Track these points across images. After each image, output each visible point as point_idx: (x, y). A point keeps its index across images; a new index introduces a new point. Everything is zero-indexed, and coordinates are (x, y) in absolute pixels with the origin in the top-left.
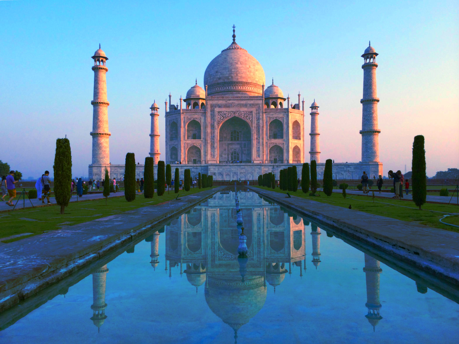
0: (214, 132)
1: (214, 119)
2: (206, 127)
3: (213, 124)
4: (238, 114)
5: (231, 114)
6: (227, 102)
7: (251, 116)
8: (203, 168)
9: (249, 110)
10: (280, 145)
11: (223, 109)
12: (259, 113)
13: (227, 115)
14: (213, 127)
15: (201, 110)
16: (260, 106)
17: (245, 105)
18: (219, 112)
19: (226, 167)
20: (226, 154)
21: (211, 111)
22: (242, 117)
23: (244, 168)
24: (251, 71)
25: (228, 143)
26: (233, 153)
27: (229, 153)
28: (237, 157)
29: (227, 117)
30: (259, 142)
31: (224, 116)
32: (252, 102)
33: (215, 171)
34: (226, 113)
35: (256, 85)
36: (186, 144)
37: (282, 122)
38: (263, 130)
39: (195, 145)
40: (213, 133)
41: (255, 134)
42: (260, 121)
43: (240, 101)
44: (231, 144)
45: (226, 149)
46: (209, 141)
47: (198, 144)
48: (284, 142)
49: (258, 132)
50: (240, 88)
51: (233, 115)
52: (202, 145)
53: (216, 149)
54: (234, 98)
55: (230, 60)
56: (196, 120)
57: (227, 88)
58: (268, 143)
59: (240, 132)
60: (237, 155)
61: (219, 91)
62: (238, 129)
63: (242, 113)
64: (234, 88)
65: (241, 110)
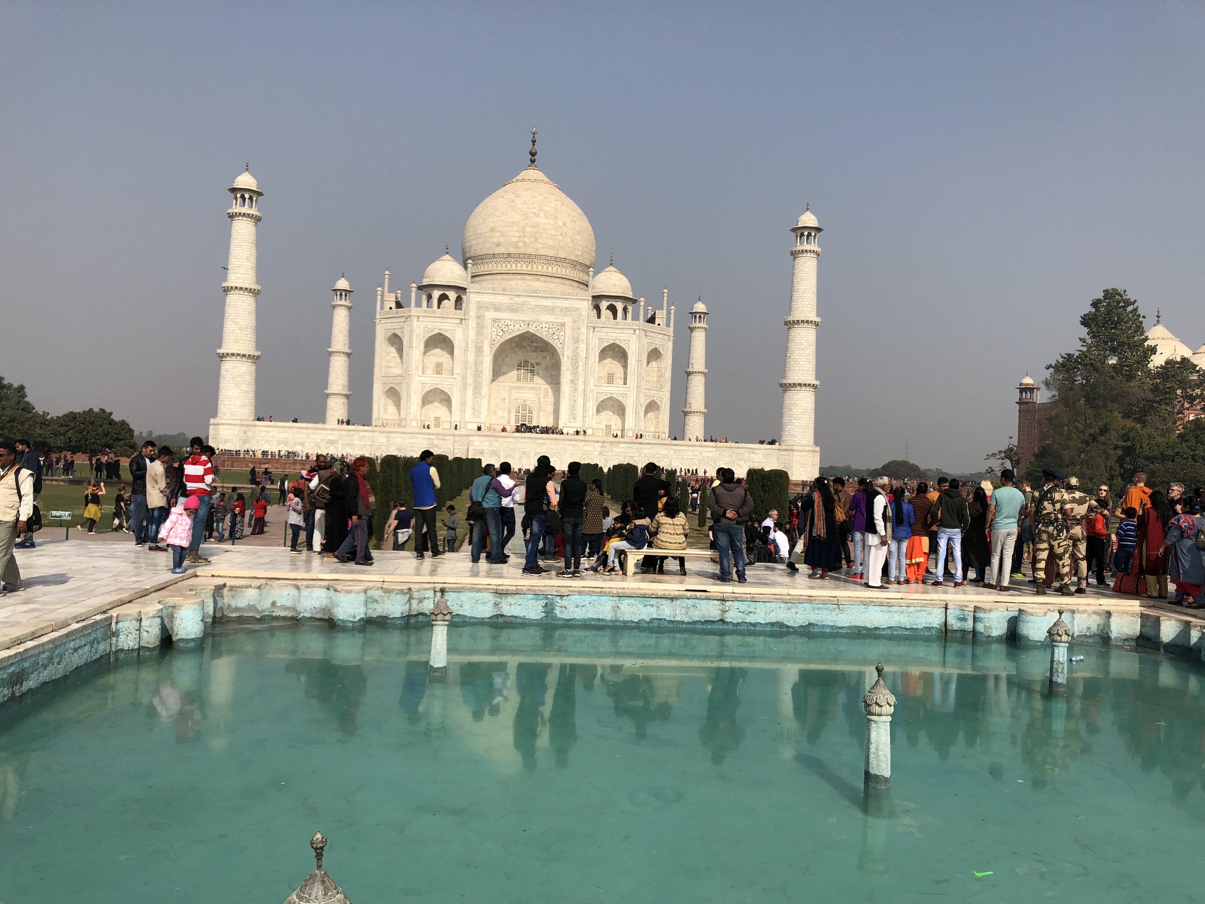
0: (482, 362)
1: (483, 335)
2: (466, 350)
3: (481, 345)
4: (536, 327)
5: (520, 326)
6: (511, 299)
7: (562, 333)
8: (457, 438)
9: (558, 320)
10: (619, 398)
11: (504, 315)
12: (579, 329)
13: (512, 327)
14: (479, 350)
15: (455, 314)
16: (583, 313)
17: (551, 310)
18: (494, 321)
19: (507, 440)
20: (505, 410)
21: (478, 317)
22: (544, 333)
23: (544, 444)
24: (566, 234)
25: (510, 387)
26: (519, 407)
27: (512, 409)
28: (527, 417)
29: (512, 332)
30: (576, 390)
31: (506, 330)
32: (565, 304)
33: (483, 448)
34: (509, 324)
35: (575, 264)
36: (420, 384)
37: (627, 350)
38: (586, 364)
39: (439, 387)
40: (478, 363)
41: (568, 373)
42: (581, 344)
43: (540, 300)
44: (517, 388)
45: (505, 399)
46: (470, 381)
47: (446, 386)
48: (628, 393)
49: (575, 367)
50: (539, 268)
51: (523, 329)
52: (455, 388)
53: (484, 397)
54: (528, 291)
55: (523, 206)
56: (445, 334)
57: (514, 265)
58: (595, 393)
59: (537, 364)
60: (527, 412)
61: (496, 272)
62: (533, 358)
63: (544, 326)
64: (529, 268)
65: (542, 320)
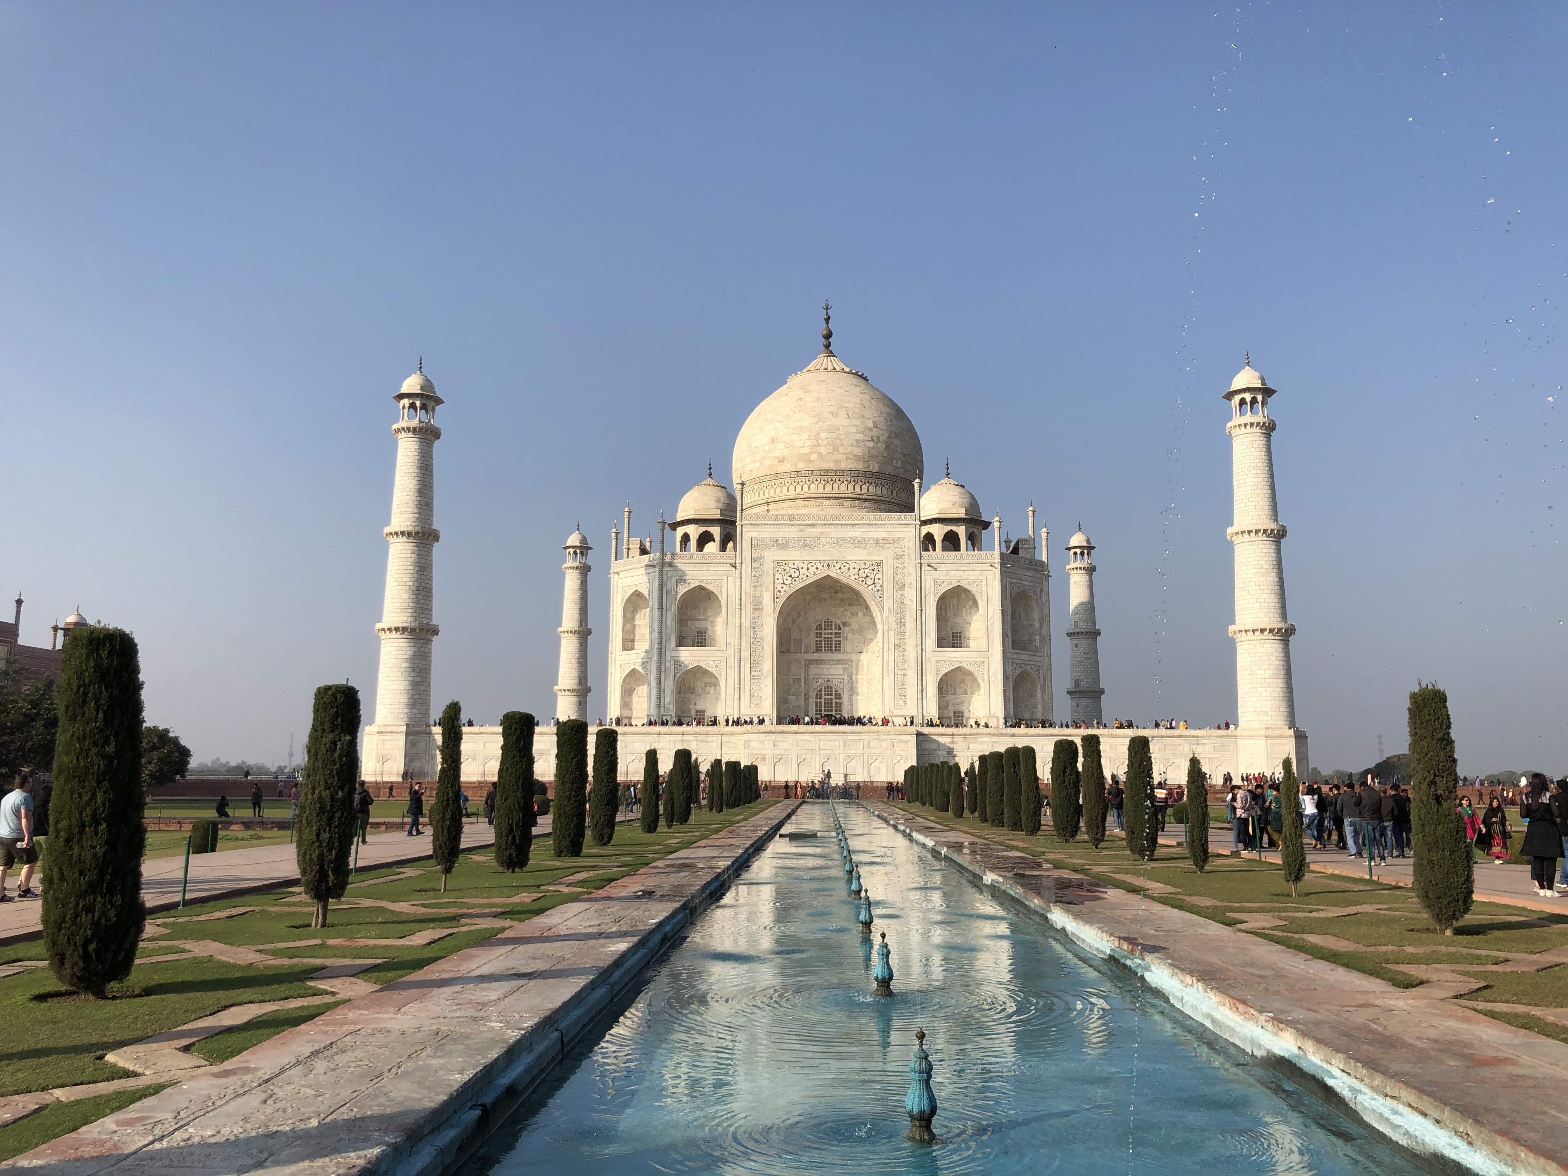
0: (761, 627)
1: (762, 584)
2: (738, 609)
3: (759, 599)
4: (840, 569)
5: (817, 568)
6: (803, 531)
7: (879, 576)
8: (725, 739)
9: (873, 558)
10: (973, 669)
11: (793, 555)
12: (904, 567)
13: (805, 571)
14: (757, 607)
15: (722, 558)
17: (862, 543)
18: (778, 563)
19: (802, 737)
20: (800, 695)
21: (754, 560)
22: (853, 577)
23: (859, 741)
25: (805, 660)
26: (821, 690)
27: (811, 693)
28: (834, 705)
29: (805, 578)
30: (904, 659)
31: (796, 575)
32: (882, 532)
33: (765, 751)
34: (800, 567)
35: (893, 480)
36: (673, 662)
37: (979, 595)
38: (917, 620)
39: (702, 664)
40: (757, 627)
42: (909, 590)
43: (844, 528)
44: (817, 662)
46: (746, 654)
47: (711, 663)
49: (902, 625)
51: (822, 573)
52: (724, 665)
53: (766, 677)
54: (826, 519)
55: (815, 404)
56: (708, 586)
57: (806, 488)
58: (933, 662)
59: (845, 624)
60: (833, 696)
61: (780, 498)
62: (838, 614)
63: (851, 567)
64: (828, 488)
65: (849, 558)
